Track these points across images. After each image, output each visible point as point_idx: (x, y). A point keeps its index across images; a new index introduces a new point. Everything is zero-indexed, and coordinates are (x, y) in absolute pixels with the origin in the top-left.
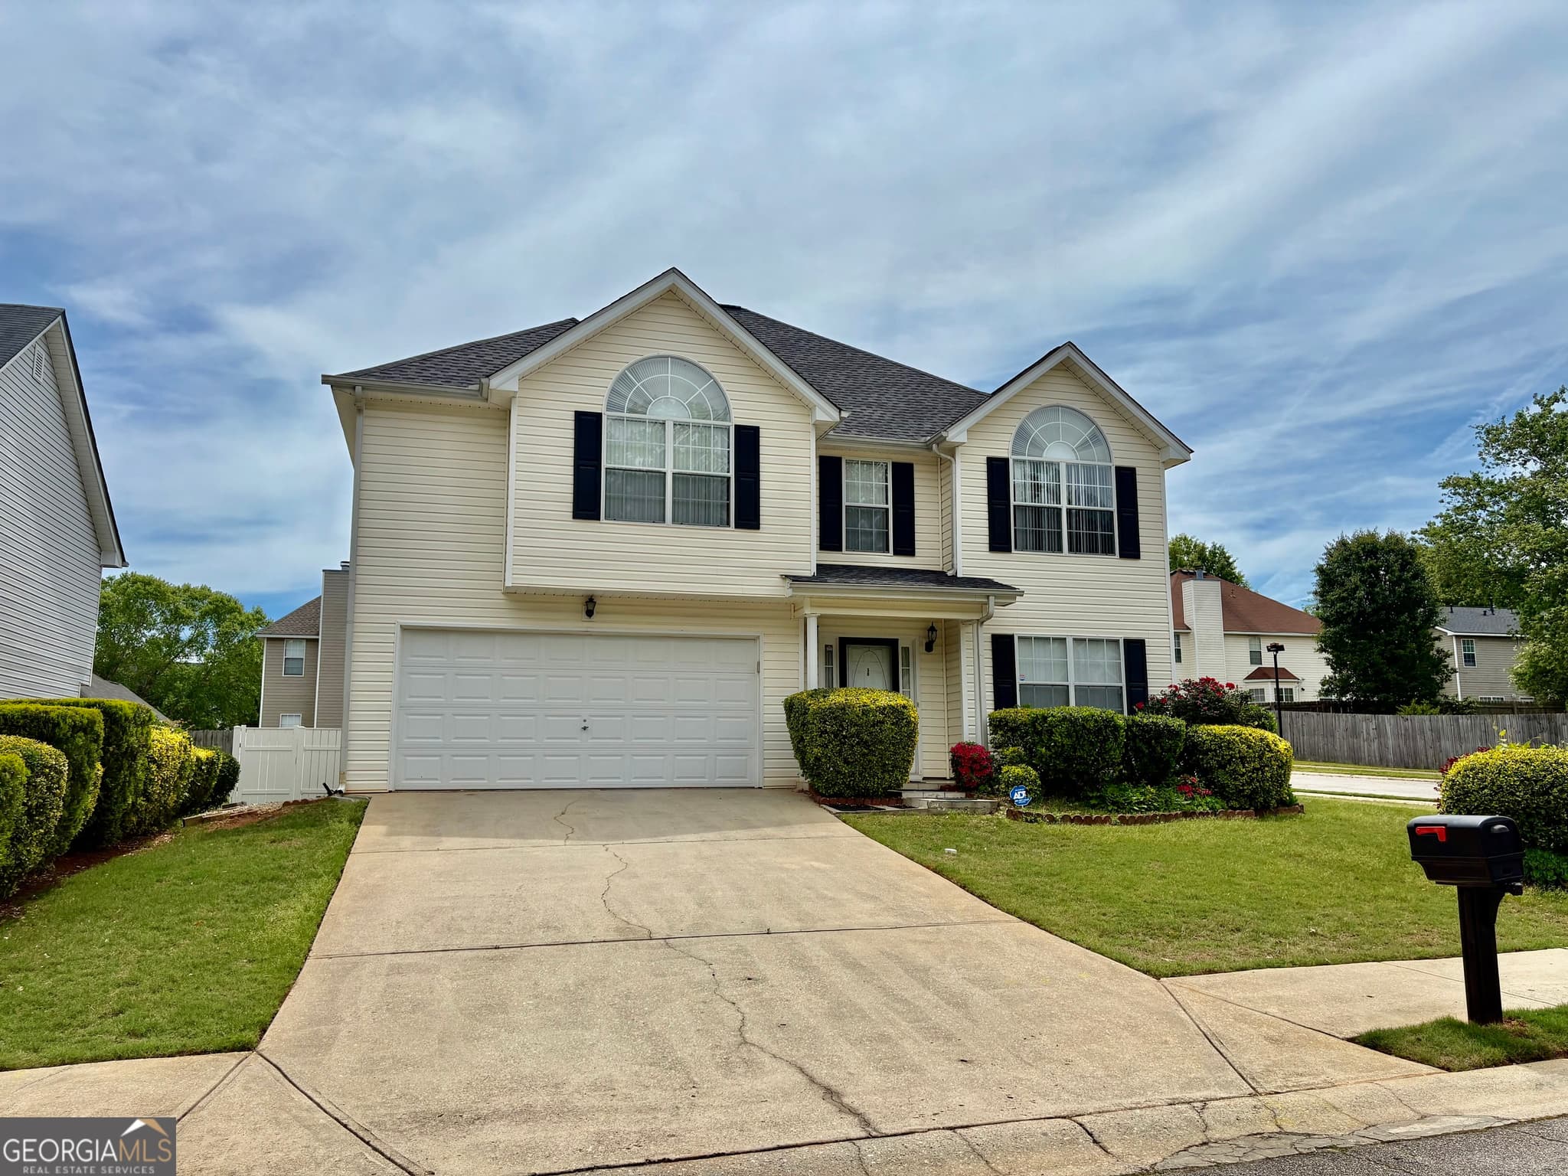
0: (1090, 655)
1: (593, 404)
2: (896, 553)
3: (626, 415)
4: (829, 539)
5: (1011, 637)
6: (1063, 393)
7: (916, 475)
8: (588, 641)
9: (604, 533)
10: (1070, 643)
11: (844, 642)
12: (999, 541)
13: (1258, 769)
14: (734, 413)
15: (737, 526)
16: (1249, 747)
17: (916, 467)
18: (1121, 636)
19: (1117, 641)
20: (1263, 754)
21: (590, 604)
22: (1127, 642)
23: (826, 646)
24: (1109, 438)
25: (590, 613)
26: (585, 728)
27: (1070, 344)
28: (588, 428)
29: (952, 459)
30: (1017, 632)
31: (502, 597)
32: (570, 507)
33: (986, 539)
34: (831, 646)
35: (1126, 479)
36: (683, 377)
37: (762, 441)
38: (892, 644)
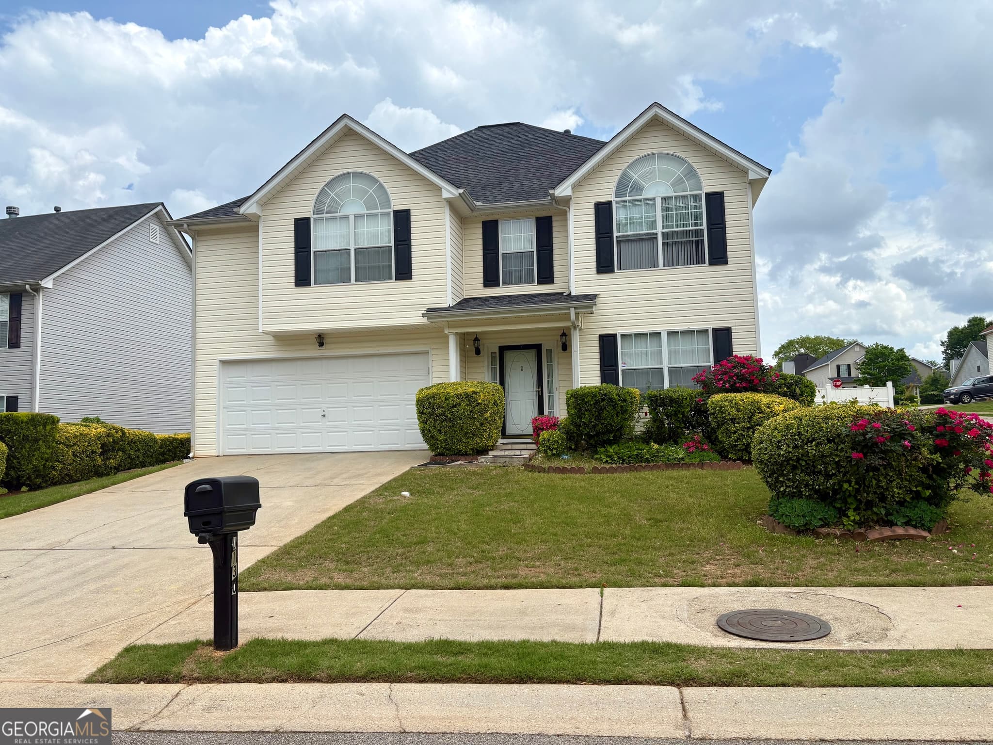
0: (683, 345)
1: (306, 211)
2: (539, 283)
3: (325, 215)
4: (491, 279)
5: (614, 336)
6: (656, 144)
7: (554, 224)
8: (325, 362)
9: (314, 293)
10: (664, 336)
11: (503, 349)
12: (605, 265)
13: (749, 428)
14: (393, 202)
15: (397, 279)
16: (738, 410)
17: (554, 219)
18: (709, 326)
19: (707, 331)
20: (753, 415)
21: (321, 339)
22: (715, 330)
23: (492, 353)
24: (699, 172)
25: (321, 344)
26: (324, 416)
27: (656, 104)
28: (302, 228)
29: (567, 209)
30: (619, 331)
31: (272, 338)
32: (293, 280)
33: (594, 265)
34: (496, 353)
35: (716, 201)
36: (360, 185)
37: (412, 219)
38: (538, 348)
